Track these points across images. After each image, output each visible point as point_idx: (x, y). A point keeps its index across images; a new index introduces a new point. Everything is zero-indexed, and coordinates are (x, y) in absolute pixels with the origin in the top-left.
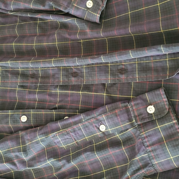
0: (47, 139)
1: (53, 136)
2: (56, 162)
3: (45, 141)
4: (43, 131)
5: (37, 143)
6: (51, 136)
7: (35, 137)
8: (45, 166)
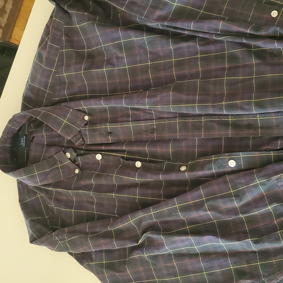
0: (269, 182)
1: (276, 179)
2: (280, 207)
3: (266, 184)
4: (263, 173)
5: (256, 186)
6: (274, 179)
7: (253, 180)
8: (263, 212)
